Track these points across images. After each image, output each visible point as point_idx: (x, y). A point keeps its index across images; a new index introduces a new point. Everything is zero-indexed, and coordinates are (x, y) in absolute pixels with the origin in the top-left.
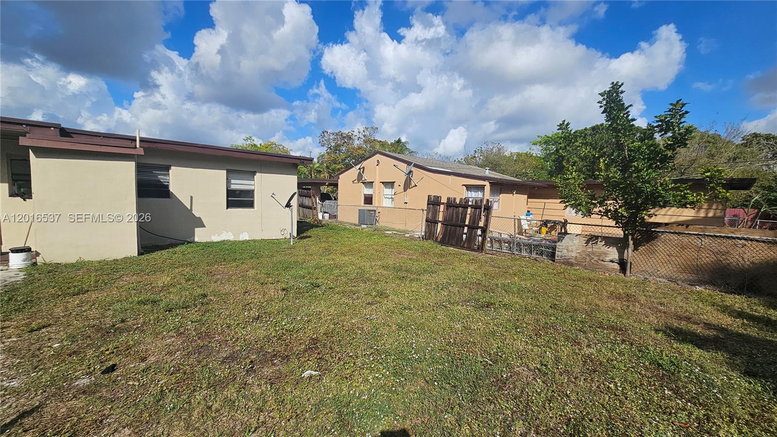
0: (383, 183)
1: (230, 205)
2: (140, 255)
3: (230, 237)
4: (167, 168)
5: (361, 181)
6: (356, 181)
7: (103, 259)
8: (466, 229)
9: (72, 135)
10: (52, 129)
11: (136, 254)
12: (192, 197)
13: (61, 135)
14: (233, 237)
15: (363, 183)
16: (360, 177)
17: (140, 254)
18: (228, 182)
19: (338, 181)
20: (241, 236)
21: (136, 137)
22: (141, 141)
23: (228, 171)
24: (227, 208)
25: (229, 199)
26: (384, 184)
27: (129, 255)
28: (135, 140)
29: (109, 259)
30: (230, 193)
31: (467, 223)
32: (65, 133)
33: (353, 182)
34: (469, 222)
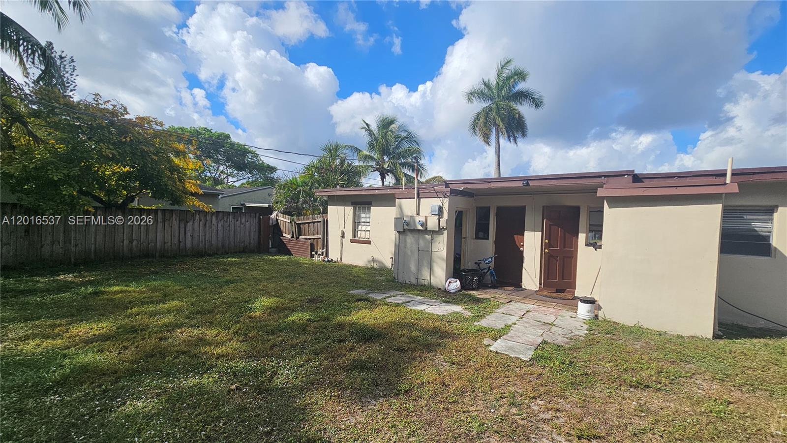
2: (716, 338)
7: (664, 330)
9: (644, 180)
10: (626, 176)
11: (710, 336)
13: (634, 182)
17: (716, 336)
21: (726, 170)
22: (733, 174)
27: (698, 334)
28: (725, 175)
29: (671, 333)
32: (637, 178)
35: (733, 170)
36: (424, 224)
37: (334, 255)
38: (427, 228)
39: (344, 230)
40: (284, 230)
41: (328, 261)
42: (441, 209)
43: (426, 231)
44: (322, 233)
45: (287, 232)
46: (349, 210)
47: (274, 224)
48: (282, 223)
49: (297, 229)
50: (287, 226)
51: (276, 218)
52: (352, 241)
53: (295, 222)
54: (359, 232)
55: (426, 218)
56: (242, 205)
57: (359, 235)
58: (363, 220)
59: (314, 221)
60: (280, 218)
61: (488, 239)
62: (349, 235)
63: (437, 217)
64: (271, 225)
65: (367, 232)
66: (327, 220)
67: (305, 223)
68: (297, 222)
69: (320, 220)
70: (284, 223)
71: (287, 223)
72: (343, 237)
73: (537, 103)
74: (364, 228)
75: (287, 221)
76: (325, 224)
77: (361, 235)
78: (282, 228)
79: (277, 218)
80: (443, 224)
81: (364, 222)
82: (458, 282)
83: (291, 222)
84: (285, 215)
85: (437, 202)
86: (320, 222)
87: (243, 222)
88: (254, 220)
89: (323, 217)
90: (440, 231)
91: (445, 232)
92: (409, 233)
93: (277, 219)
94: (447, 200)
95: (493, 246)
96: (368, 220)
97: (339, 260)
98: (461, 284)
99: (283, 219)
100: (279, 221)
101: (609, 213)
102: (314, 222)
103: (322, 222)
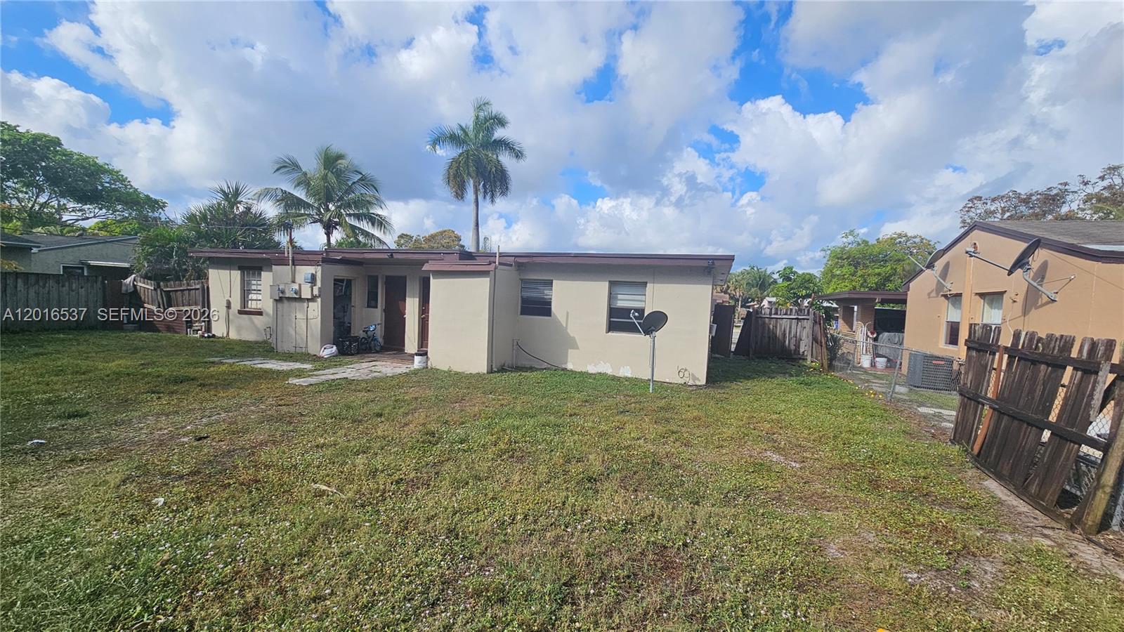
0: (982, 295)
1: (612, 327)
3: (608, 370)
4: (549, 284)
5: (942, 293)
6: (934, 294)
8: (1046, 435)
11: (485, 372)
12: (568, 313)
14: (611, 370)
15: (945, 296)
16: (940, 287)
17: (490, 371)
18: (611, 297)
19: (907, 295)
20: (621, 371)
23: (612, 284)
24: (608, 332)
25: (612, 319)
26: (987, 298)
30: (613, 312)
31: (1053, 417)
33: (929, 294)
34: (1059, 417)
35: (500, 253)
36: (298, 292)
37: (218, 329)
38: (301, 296)
39: (230, 299)
40: (146, 299)
41: (209, 337)
42: (313, 277)
43: (300, 299)
44: (201, 304)
45: (150, 302)
46: (236, 275)
47: (129, 291)
48: (142, 291)
49: (165, 299)
50: (150, 294)
51: (133, 283)
52: (240, 312)
53: (162, 290)
54: (250, 302)
55: (300, 285)
56: (83, 264)
57: (249, 306)
58: (254, 287)
59: (189, 288)
60: (140, 284)
61: (377, 307)
62: (236, 305)
63: (310, 284)
64: (123, 292)
65: (258, 302)
66: (208, 288)
67: (177, 291)
68: (165, 289)
69: (198, 287)
70: (146, 290)
71: (150, 291)
72: (229, 306)
73: (518, 155)
74: (254, 297)
75: (150, 287)
76: (206, 292)
77: (252, 305)
78: (143, 298)
79: (135, 283)
80: (316, 292)
81: (255, 290)
82: (335, 348)
83: (155, 289)
84: (146, 280)
85: (310, 270)
86: (198, 289)
87: (74, 288)
88: (95, 286)
89: (202, 283)
90: (313, 299)
91: (319, 300)
92: (285, 301)
93: (135, 286)
94: (320, 267)
95: (382, 314)
96: (259, 288)
97: (225, 335)
98: (337, 348)
99: (143, 285)
100: (138, 287)
101: (434, 282)
102: (190, 290)
103: (201, 290)
